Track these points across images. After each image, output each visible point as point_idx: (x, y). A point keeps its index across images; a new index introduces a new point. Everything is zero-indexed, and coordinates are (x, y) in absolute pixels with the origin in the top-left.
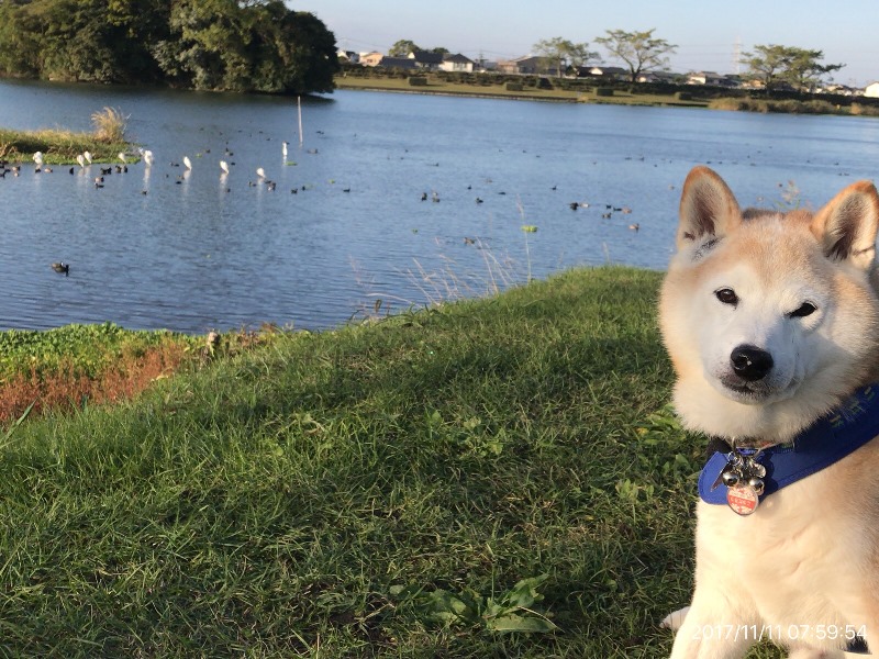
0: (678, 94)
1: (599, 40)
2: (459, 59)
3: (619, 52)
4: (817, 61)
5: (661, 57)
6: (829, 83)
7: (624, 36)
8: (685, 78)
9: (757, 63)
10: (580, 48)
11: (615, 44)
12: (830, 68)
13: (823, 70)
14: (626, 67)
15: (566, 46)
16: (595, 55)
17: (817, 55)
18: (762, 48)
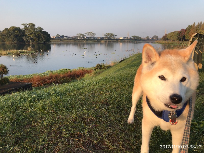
0: (96, 40)
1: (85, 33)
2: (66, 37)
3: (88, 35)
4: (114, 35)
5: (94, 35)
6: (115, 37)
7: (89, 33)
8: (97, 38)
9: (106, 36)
10: (83, 34)
11: (88, 34)
12: (115, 36)
13: (114, 36)
14: (89, 37)
15: (81, 34)
16: (85, 35)
17: (114, 34)
18: (107, 33)
